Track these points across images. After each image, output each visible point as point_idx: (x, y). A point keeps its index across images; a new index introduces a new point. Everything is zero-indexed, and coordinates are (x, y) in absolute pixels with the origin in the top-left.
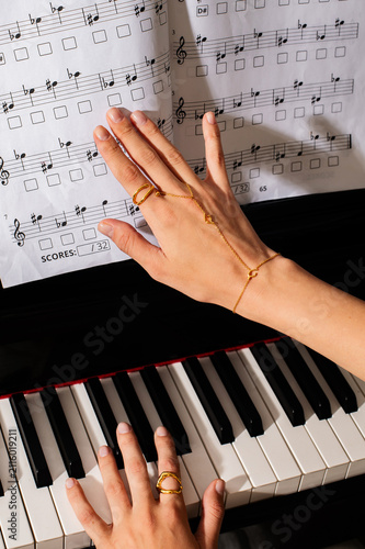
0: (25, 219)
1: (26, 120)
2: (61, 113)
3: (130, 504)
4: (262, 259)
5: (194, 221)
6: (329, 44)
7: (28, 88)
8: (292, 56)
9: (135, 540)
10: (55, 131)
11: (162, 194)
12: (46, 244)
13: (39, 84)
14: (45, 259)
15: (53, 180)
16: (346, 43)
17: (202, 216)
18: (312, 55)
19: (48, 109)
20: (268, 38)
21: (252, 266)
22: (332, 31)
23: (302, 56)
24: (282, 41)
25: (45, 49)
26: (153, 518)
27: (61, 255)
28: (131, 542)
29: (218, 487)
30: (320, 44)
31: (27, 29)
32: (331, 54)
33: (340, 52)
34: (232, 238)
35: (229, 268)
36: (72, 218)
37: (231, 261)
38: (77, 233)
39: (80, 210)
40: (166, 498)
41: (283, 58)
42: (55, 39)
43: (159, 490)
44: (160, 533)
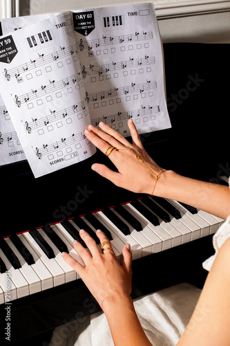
0: (40, 147)
1: (35, 104)
3: (91, 256)
4: (161, 171)
5: (132, 159)
6: (143, 66)
7: (34, 90)
8: (129, 73)
9: (96, 267)
11: (117, 150)
12: (51, 157)
13: (38, 88)
14: (51, 164)
15: (50, 128)
16: (151, 66)
17: (135, 156)
18: (137, 72)
19: (43, 98)
20: (119, 65)
21: (157, 174)
22: (144, 61)
23: (133, 72)
24: (124, 66)
25: (39, 73)
26: (103, 259)
28: (94, 268)
29: (128, 247)
30: (140, 67)
31: (30, 66)
32: (145, 70)
33: (149, 70)
34: (148, 164)
35: (149, 176)
37: (149, 173)
39: (64, 140)
40: (106, 252)
41: (126, 73)
42: (42, 68)
43: (103, 250)
44: (106, 263)
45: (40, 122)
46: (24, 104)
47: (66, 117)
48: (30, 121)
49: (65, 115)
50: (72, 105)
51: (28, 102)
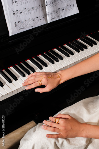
1: (19, 4)
2: (25, 3)
10: (23, 6)
14: (19, 29)
15: (22, 15)
27: (22, 28)
36: (24, 22)
38: (25, 24)
39: (26, 20)
45: (19, 12)
46: (15, 3)
47: (29, 12)
48: (15, 11)
49: (29, 11)
50: (32, 7)
51: (17, 3)
